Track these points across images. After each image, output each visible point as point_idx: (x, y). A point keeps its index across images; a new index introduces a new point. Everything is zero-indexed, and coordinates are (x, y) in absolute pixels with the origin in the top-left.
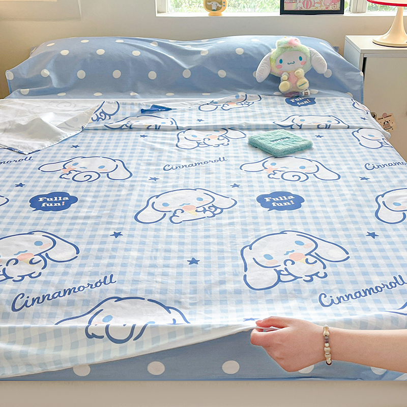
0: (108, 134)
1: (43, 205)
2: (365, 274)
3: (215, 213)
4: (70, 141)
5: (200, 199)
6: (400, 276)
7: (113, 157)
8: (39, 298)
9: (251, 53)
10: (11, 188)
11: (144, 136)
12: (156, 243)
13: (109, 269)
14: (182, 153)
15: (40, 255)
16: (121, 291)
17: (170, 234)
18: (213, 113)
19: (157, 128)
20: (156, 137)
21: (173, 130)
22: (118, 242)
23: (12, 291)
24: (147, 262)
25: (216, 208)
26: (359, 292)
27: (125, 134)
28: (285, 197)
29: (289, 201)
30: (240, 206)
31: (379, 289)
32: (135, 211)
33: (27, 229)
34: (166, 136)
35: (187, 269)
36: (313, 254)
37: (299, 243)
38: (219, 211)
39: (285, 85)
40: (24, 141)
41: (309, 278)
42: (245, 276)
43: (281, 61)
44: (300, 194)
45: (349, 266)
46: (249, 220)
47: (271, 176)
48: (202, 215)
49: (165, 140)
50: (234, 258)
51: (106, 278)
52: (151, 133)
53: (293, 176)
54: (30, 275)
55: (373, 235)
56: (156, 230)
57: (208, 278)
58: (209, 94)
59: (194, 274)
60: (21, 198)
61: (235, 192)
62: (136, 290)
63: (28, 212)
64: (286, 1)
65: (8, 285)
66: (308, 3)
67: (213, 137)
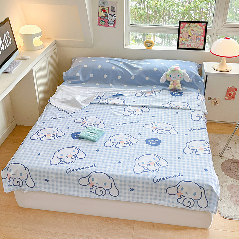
0: (99, 105)
1: (76, 137)
2: (171, 171)
3: (130, 145)
4: (85, 109)
5: (127, 139)
6: (181, 173)
7: (100, 117)
8: (74, 170)
9: (159, 70)
10: (65, 129)
11: (112, 108)
12: (109, 155)
13: (94, 162)
14: (125, 117)
15: (74, 155)
16: (97, 170)
17: (114, 151)
18: (140, 98)
19: (117, 105)
20: (116, 109)
21: (123, 106)
22: (98, 153)
23: (66, 167)
24: (105, 161)
25: (131, 143)
26: (166, 177)
27: (105, 106)
28: (155, 140)
29: (156, 142)
30: (139, 143)
31: (173, 177)
32: (104, 142)
33: (71, 145)
34: (120, 109)
35: (117, 165)
36: (157, 163)
37: (154, 159)
38: (132, 144)
39: (171, 86)
40: (69, 108)
41: (153, 171)
42: (134, 168)
43: (171, 76)
44: (161, 139)
45: (167, 168)
46: (140, 149)
47: (153, 131)
48: (126, 145)
49: (119, 110)
50: (132, 162)
51: (93, 165)
52: (115, 107)
53: (161, 131)
54: (71, 162)
55: (179, 158)
56: (110, 150)
57: (123, 168)
58: (141, 87)
59: (119, 166)
60: (69, 133)
61: (139, 137)
62: (101, 170)
63: (71, 139)
64: (179, 43)
65: (65, 165)
66: (189, 45)
67: (137, 110)
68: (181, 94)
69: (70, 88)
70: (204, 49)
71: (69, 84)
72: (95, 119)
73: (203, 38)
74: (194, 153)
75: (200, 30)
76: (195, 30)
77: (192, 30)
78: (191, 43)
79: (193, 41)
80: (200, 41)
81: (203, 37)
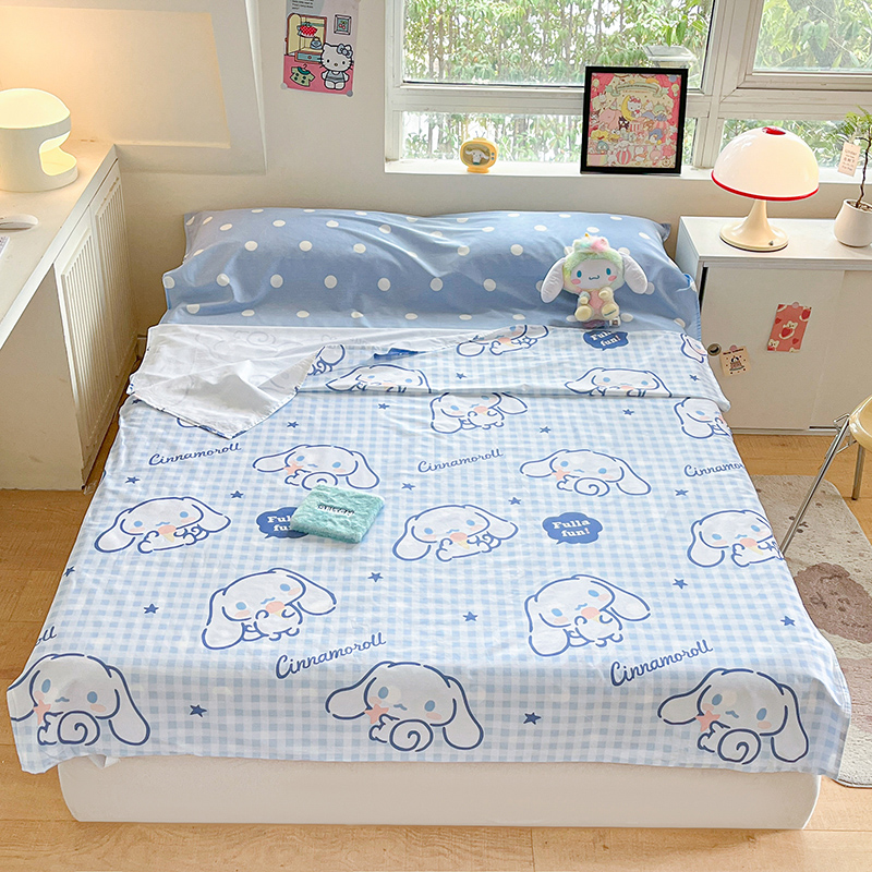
0: (333, 398)
1: (276, 528)
2: (665, 637)
3: (492, 545)
4: (283, 413)
5: (471, 523)
6: (704, 641)
8: (304, 661)
9: (533, 254)
10: (227, 500)
11: (383, 406)
12: (424, 590)
13: (375, 626)
14: (442, 440)
15: (290, 604)
16: (393, 654)
17: (439, 576)
18: (478, 360)
19: (401, 392)
20: (401, 408)
21: (423, 394)
22: (380, 588)
23: (273, 653)
24: (417, 617)
25: (493, 538)
26: (656, 661)
27: (357, 400)
28: (578, 522)
29: (582, 528)
30: (522, 536)
31: (679, 657)
32: (392, 541)
33: (265, 565)
34: (416, 406)
35: (464, 627)
36: (608, 609)
37: (594, 594)
38: (496, 542)
39: (584, 312)
40: (217, 414)
41: (602, 642)
42: (530, 637)
43: (579, 274)
44: (598, 517)
45: (648, 627)
46: (534, 558)
47: (561, 485)
48: (475, 548)
49: (414, 414)
50: (518, 614)
51: (373, 636)
52: (393, 400)
53: (590, 486)
54: (286, 632)
55: (681, 584)
56: (422, 571)
57: (488, 639)
59: (472, 634)
60: (245, 517)
61: (514, 512)
62: (410, 653)
63: (260, 540)
64: (589, 150)
65: (266, 644)
66: (625, 154)
67: (482, 411)
68: (622, 339)
69: (203, 334)
70: (677, 170)
71: (191, 318)
72: (333, 455)
73: (674, 129)
74: (727, 561)
75: (661, 98)
76: (643, 101)
77: (634, 100)
78: (631, 150)
79: (638, 140)
80: (663, 140)
81: (672, 123)
